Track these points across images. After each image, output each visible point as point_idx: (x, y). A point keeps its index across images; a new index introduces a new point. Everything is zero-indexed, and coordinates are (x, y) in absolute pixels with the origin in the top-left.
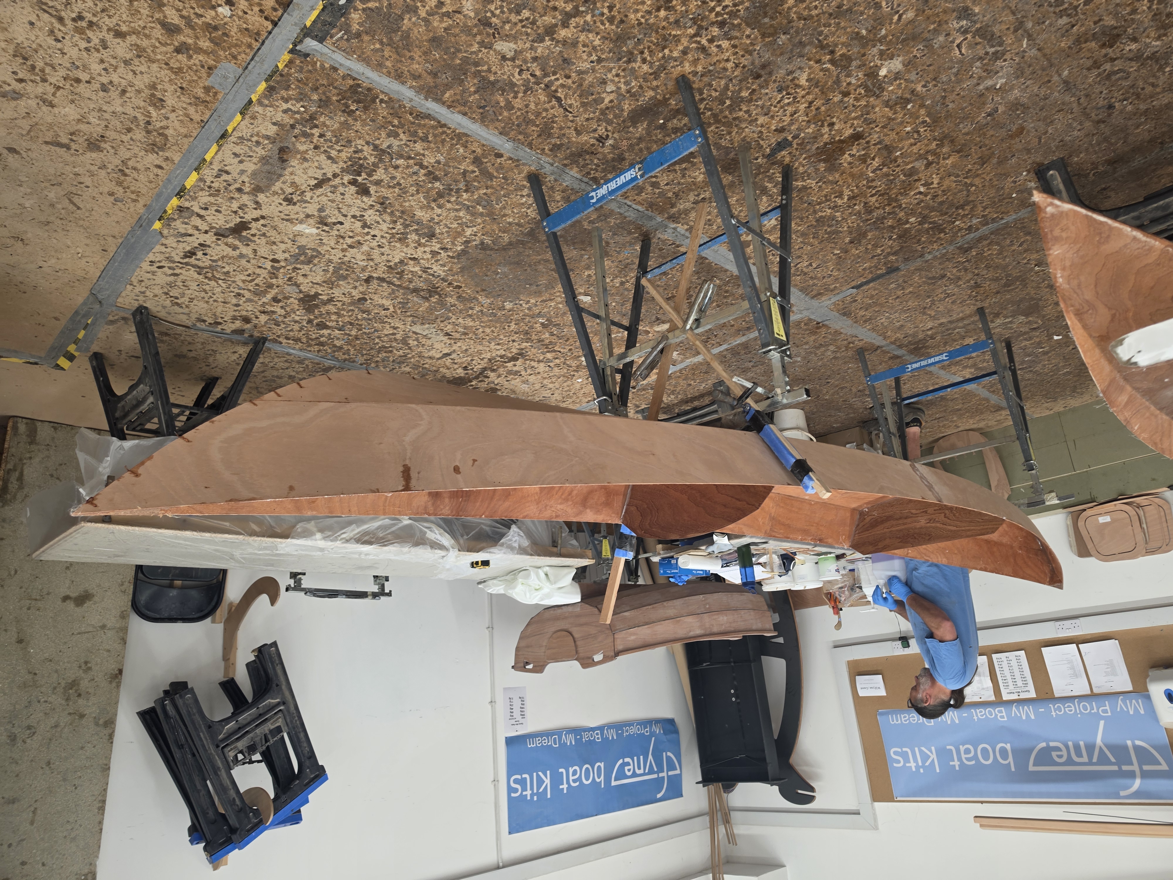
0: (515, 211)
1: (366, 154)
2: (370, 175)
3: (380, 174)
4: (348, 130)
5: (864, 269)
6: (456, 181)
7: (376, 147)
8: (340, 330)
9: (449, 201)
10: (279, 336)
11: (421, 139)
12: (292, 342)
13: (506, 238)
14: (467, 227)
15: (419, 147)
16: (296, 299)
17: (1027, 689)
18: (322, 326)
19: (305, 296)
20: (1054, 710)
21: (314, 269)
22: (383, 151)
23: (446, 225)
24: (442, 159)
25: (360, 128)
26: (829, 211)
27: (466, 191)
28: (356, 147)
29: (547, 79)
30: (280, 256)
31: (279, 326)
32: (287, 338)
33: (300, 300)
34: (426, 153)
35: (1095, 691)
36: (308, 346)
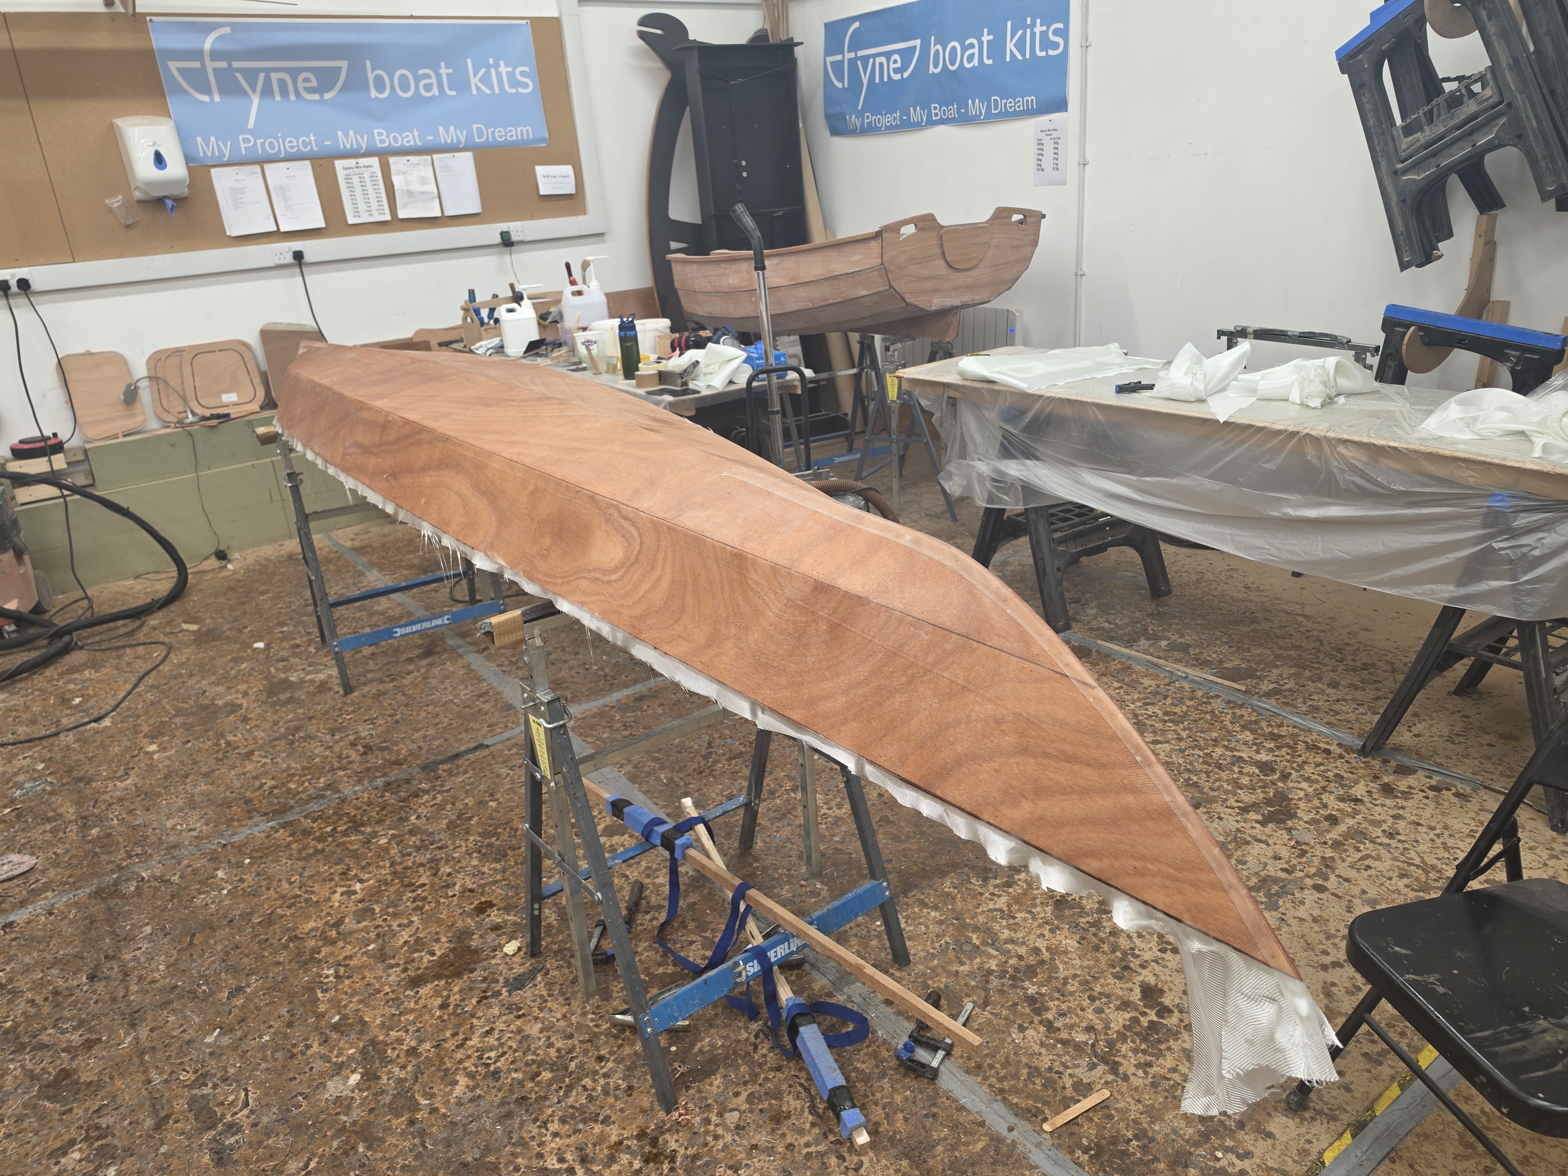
0: (923, 928)
1: (1133, 1061)
2: (1135, 1021)
3: (1119, 1020)
4: (1152, 1106)
5: (466, 772)
6: (1001, 992)
7: (1114, 1068)
8: (1240, 757)
9: (1021, 958)
10: (1341, 757)
11: (1040, 1074)
12: (1322, 745)
13: (947, 885)
14: (1001, 910)
15: (1045, 1061)
16: (1300, 819)
17: (346, 172)
18: (1266, 768)
19: (1283, 822)
20: (311, 142)
21: (1261, 868)
22: (1104, 1060)
23: (1034, 918)
24: (1015, 1035)
25: (1133, 1107)
26: (485, 869)
27: (990, 972)
28: (1146, 1073)
29: (822, 1148)
30: (1310, 896)
31: (1337, 775)
32: (1327, 752)
33: (1293, 816)
34: (1036, 1048)
35: (257, 168)
36: (1297, 735)
